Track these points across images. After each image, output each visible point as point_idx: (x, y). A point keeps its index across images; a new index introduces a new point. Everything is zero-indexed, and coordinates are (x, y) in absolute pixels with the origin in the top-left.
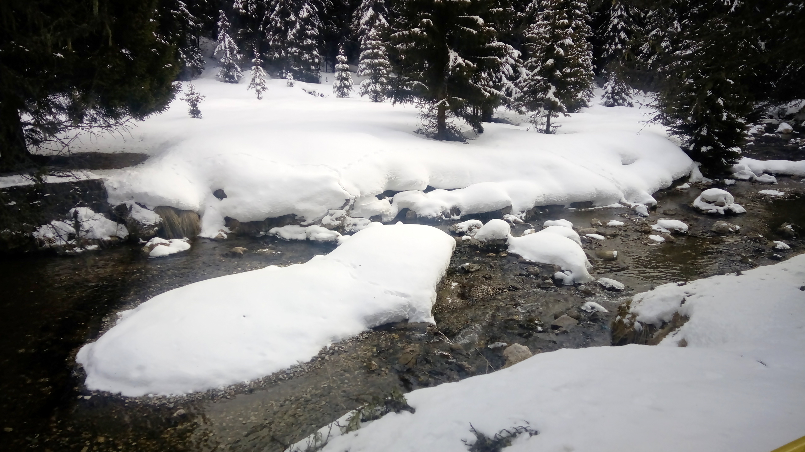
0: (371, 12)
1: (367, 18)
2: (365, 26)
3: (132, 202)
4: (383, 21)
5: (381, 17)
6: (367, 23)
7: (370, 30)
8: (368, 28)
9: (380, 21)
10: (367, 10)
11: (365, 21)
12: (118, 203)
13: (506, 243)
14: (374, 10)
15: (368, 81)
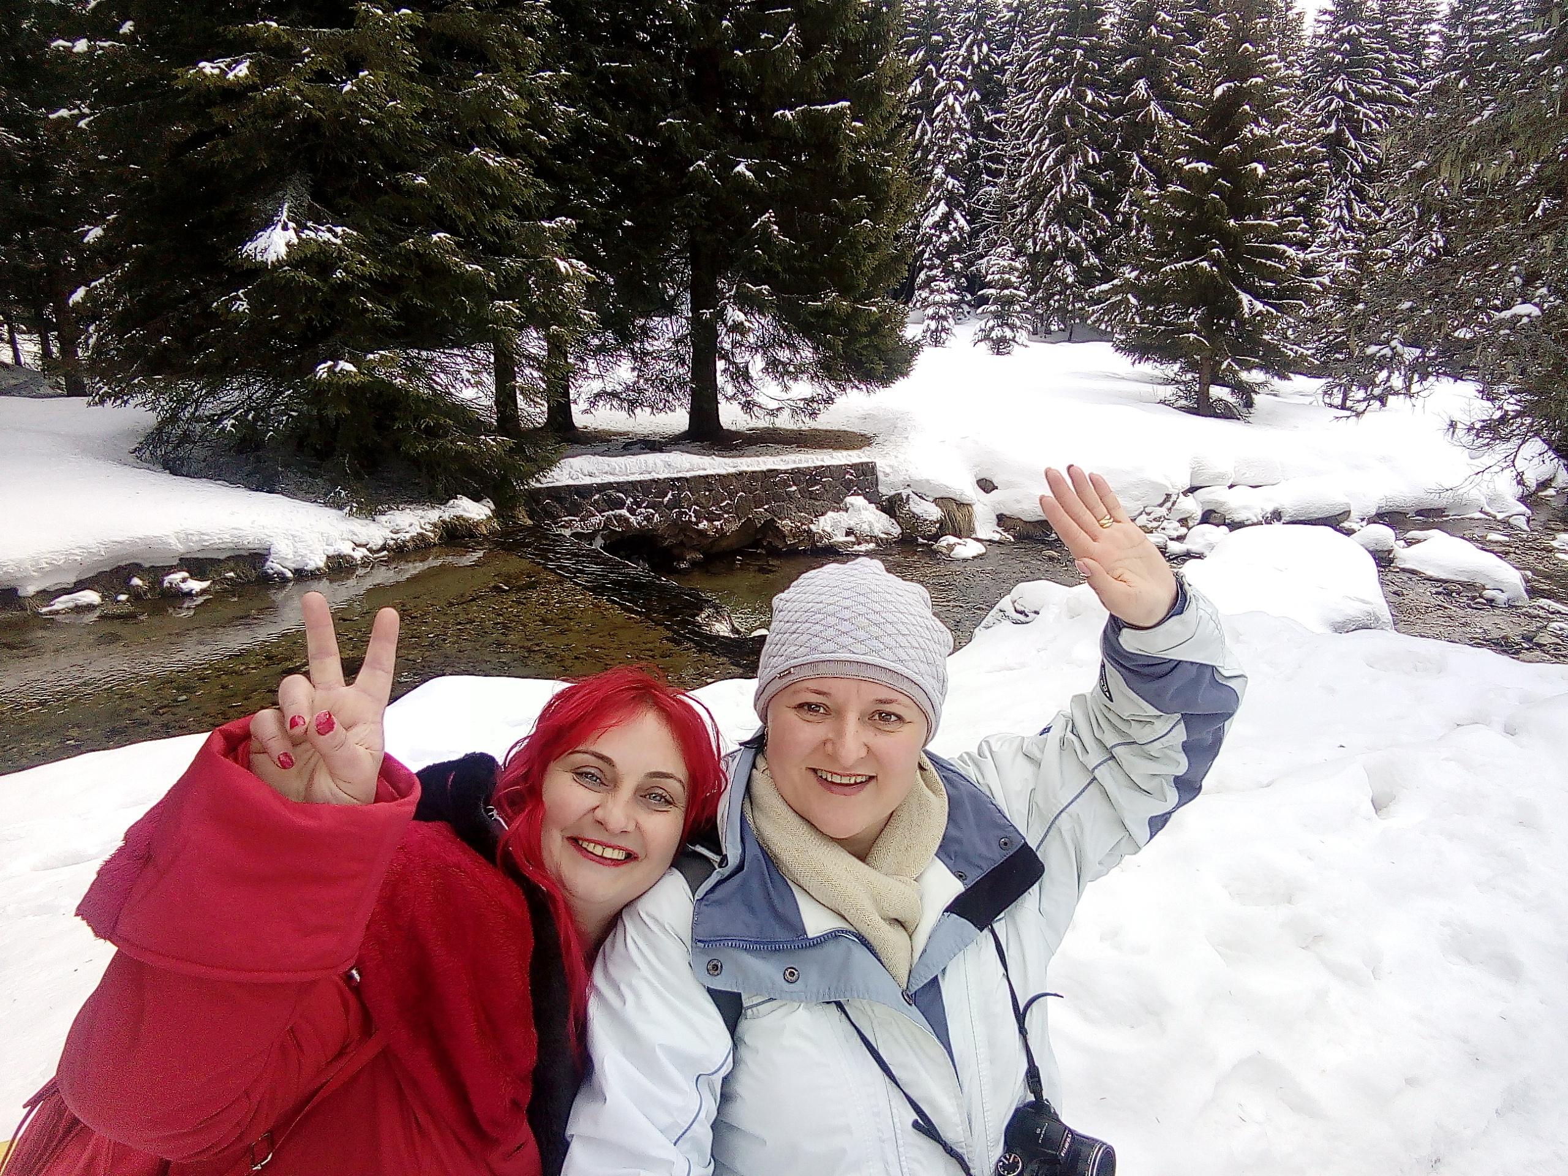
0: (942, 208)
1: (937, 218)
2: (933, 231)
3: (909, 491)
4: (962, 222)
5: (958, 216)
6: (935, 226)
7: (939, 237)
8: (938, 233)
9: (956, 222)
10: (936, 204)
11: (932, 222)
12: (893, 493)
13: (1391, 556)
14: (947, 204)
15: (991, 323)
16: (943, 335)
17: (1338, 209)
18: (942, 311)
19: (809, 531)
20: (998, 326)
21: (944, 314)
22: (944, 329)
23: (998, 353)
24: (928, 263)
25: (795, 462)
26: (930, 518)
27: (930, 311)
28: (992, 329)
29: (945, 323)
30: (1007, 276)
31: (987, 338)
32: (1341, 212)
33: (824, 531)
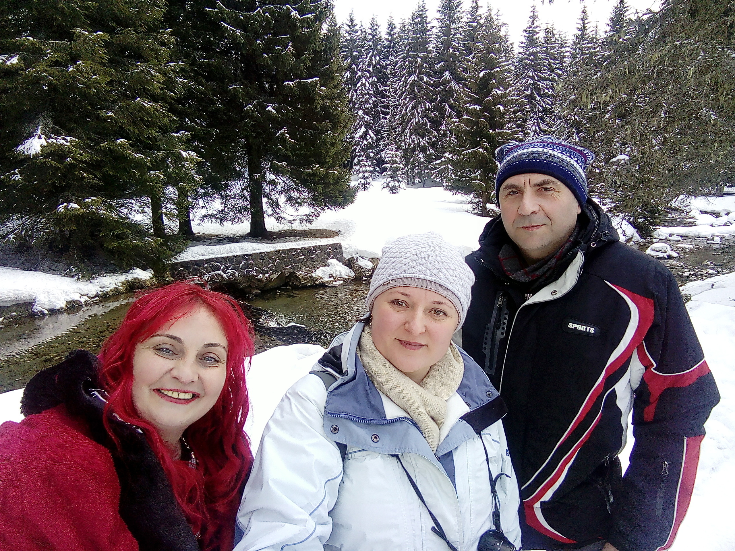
0: (363, 129)
1: (361, 134)
2: (360, 139)
3: (357, 256)
4: (372, 135)
5: (370, 132)
6: (361, 137)
7: (363, 142)
9: (370, 135)
11: (359, 135)
12: (350, 257)
14: (365, 128)
16: (367, 185)
17: (534, 127)
18: (366, 175)
19: (312, 277)
20: (392, 181)
21: (367, 176)
22: (368, 183)
23: (393, 193)
24: (358, 154)
25: (303, 244)
26: (368, 268)
27: (361, 175)
28: (389, 182)
29: (368, 180)
30: (394, 158)
31: (387, 186)
32: (535, 128)
33: (318, 276)
